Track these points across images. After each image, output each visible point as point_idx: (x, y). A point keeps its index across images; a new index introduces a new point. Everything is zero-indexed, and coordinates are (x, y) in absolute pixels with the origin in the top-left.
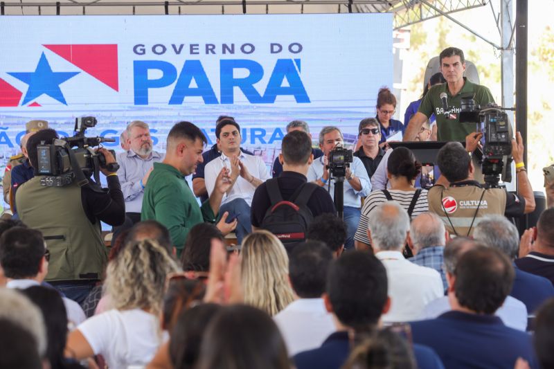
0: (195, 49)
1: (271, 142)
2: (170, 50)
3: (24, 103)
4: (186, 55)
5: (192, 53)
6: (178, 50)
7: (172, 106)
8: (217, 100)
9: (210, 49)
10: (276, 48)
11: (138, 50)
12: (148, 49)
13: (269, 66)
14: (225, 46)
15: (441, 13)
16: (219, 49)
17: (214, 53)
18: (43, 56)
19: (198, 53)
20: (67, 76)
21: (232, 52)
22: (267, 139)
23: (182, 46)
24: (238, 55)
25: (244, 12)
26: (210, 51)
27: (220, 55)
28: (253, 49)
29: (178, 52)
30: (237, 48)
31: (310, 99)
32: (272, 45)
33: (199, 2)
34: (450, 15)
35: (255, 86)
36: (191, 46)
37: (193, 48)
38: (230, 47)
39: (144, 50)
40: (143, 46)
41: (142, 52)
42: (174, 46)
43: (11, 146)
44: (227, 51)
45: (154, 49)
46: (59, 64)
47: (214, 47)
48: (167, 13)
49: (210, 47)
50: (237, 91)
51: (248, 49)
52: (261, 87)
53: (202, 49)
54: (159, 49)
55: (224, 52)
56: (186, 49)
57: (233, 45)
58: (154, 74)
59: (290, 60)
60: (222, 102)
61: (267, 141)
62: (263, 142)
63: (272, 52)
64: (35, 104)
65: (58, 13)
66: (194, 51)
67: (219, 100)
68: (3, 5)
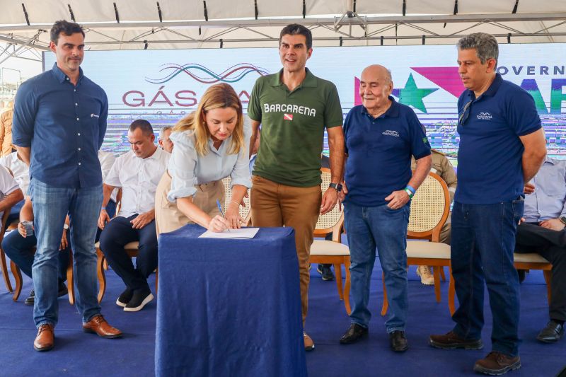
0: (532, 70)
2: (511, 71)
4: (524, 75)
5: (529, 73)
6: (517, 70)
8: (547, 110)
9: (544, 70)
14: (556, 68)
16: (551, 71)
17: (547, 74)
18: (411, 75)
19: (534, 74)
20: (428, 92)
21: (562, 73)
23: (521, 68)
26: (543, 72)
27: (552, 75)
29: (517, 73)
33: (537, 33)
36: (529, 68)
37: (530, 70)
38: (561, 69)
42: (514, 68)
44: (558, 72)
46: (423, 82)
47: (547, 68)
48: (509, 42)
49: (544, 69)
53: (537, 70)
55: (555, 73)
56: (524, 70)
57: (563, 67)
60: (552, 113)
65: (424, 43)
66: (531, 72)
68: (382, 38)
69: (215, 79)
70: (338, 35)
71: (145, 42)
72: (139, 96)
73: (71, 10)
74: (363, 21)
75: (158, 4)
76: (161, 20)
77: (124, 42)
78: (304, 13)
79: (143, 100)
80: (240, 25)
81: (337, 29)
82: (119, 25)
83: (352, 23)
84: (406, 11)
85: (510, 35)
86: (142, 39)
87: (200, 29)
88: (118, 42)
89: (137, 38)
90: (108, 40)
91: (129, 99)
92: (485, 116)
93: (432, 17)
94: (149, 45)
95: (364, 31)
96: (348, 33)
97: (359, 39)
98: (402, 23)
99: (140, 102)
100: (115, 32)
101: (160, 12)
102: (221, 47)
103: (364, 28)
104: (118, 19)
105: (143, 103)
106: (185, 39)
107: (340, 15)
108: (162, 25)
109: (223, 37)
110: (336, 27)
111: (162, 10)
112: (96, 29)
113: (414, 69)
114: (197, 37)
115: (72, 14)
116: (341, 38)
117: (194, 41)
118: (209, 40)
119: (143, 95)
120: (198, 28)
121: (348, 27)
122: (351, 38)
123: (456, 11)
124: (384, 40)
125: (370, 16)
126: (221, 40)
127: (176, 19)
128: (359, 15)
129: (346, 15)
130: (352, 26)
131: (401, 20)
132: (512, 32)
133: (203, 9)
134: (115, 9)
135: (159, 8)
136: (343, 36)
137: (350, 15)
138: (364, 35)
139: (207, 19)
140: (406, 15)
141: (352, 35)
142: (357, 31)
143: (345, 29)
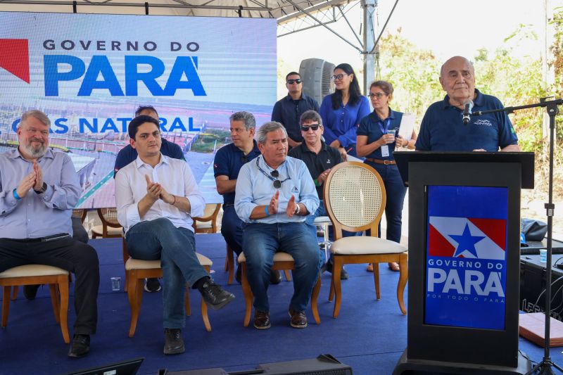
0: (102, 45)
1: (171, 130)
2: (78, 45)
4: (93, 51)
5: (99, 49)
6: (86, 46)
7: (80, 97)
8: (122, 92)
9: (116, 45)
10: (176, 47)
11: (48, 45)
12: (58, 44)
13: (169, 63)
14: (129, 44)
15: (321, 24)
16: (124, 46)
17: (119, 49)
19: (104, 49)
21: (136, 49)
22: (168, 127)
23: (89, 42)
24: (142, 52)
25: (147, 13)
26: (115, 48)
27: (124, 52)
28: (155, 46)
29: (86, 48)
30: (141, 46)
31: (206, 93)
32: (172, 44)
33: (105, 2)
34: (327, 25)
35: (157, 79)
36: (98, 42)
37: (100, 45)
38: (134, 45)
39: (54, 46)
40: (53, 41)
41: (51, 47)
42: (82, 42)
44: (131, 48)
45: (63, 45)
47: (119, 44)
48: (75, 11)
49: (116, 44)
50: (141, 84)
51: (150, 46)
52: (162, 81)
53: (108, 46)
54: (68, 45)
55: (128, 49)
56: (93, 46)
57: (136, 43)
58: (64, 68)
59: (188, 58)
60: (127, 95)
61: (168, 130)
62: (165, 130)
63: (172, 49)
66: (101, 47)
67: (124, 92)
85: (75, 4)
132: (78, 0)
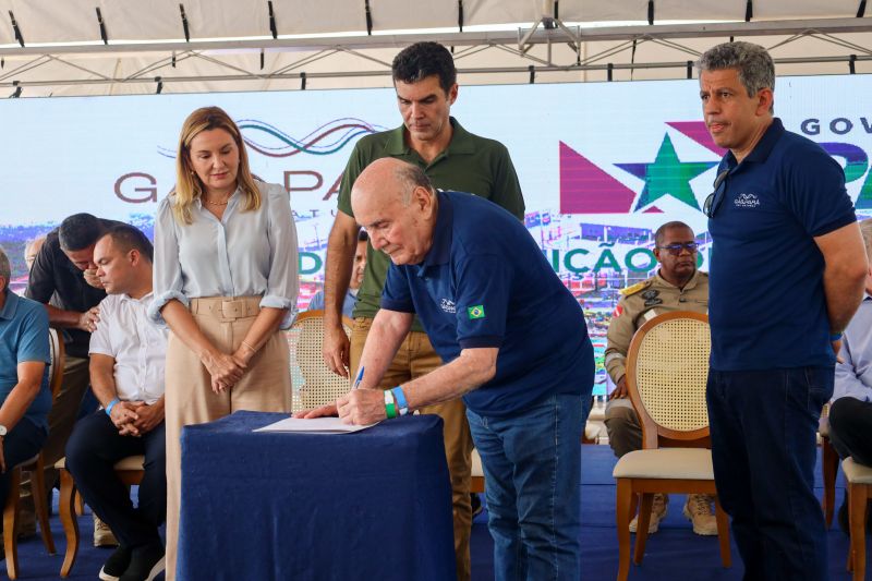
2: (858, 127)
3: (638, 207)
6: (870, 126)
7: (859, 211)
11: (808, 127)
12: (824, 125)
18: (667, 138)
29: (870, 130)
39: (818, 128)
40: (817, 121)
41: (814, 130)
42: (863, 120)
43: (618, 269)
45: (833, 125)
46: (688, 150)
48: (853, 71)
54: (841, 126)
64: (654, 210)
65: (689, 76)
68: (610, 67)
69: (292, 149)
70: (527, 63)
71: (157, 79)
72: (146, 183)
73: (14, 22)
74: (574, 36)
75: (182, 8)
76: (188, 38)
77: (118, 80)
78: (461, 23)
79: (154, 191)
80: (339, 46)
81: (523, 52)
82: (107, 48)
83: (553, 40)
84: (656, 15)
85: (853, 59)
86: (152, 75)
87: (262, 55)
88: (107, 80)
89: (141, 72)
90: (86, 76)
91: (128, 188)
92: (747, 200)
93: (704, 26)
94: (166, 85)
95: (575, 55)
96: (546, 59)
97: (566, 69)
98: (647, 38)
99: (149, 194)
100: (101, 63)
101: (185, 23)
102: (303, 87)
103: (575, 48)
104: (104, 36)
105: (154, 196)
106: (234, 73)
107: (528, 26)
108: (188, 47)
109: (307, 69)
110: (521, 48)
111: (189, 19)
112: (64, 57)
113: (673, 125)
114: (256, 70)
115: (17, 29)
116: (531, 69)
117: (251, 76)
118: (281, 76)
119: (153, 181)
120: (258, 52)
121: (545, 46)
122: (551, 67)
123: (749, 15)
124: (614, 71)
125: (585, 25)
126: (303, 76)
127: (217, 36)
128: (566, 24)
129: (541, 26)
130: (554, 45)
131: (646, 32)
132: (858, 53)
133: (268, 17)
134: (100, 20)
135: (183, 16)
136: (536, 64)
137: (548, 25)
138: (575, 61)
139: (275, 35)
140: (656, 23)
141: (553, 62)
142: (563, 54)
143: (539, 51)
